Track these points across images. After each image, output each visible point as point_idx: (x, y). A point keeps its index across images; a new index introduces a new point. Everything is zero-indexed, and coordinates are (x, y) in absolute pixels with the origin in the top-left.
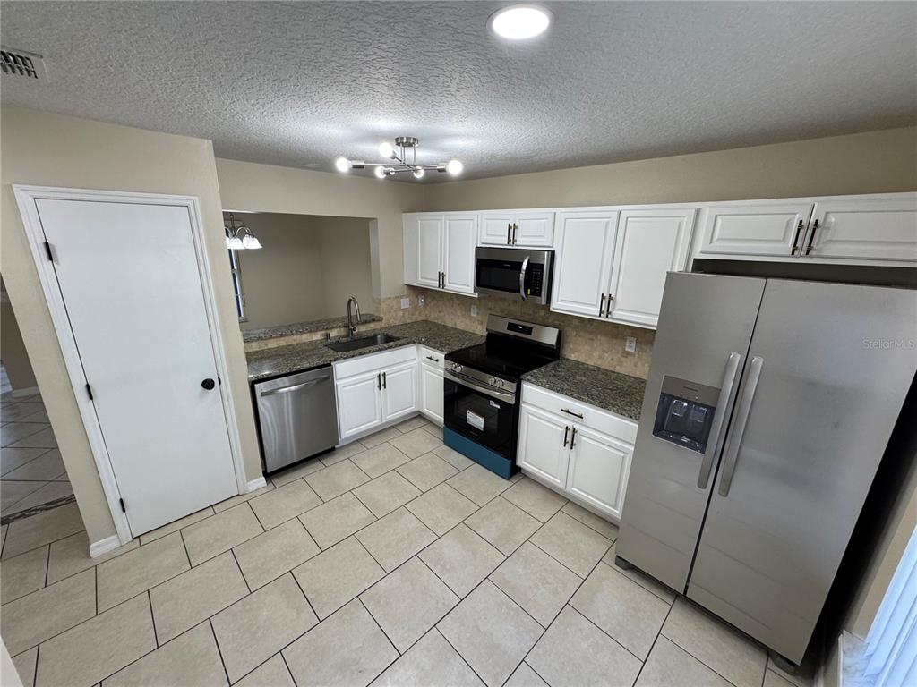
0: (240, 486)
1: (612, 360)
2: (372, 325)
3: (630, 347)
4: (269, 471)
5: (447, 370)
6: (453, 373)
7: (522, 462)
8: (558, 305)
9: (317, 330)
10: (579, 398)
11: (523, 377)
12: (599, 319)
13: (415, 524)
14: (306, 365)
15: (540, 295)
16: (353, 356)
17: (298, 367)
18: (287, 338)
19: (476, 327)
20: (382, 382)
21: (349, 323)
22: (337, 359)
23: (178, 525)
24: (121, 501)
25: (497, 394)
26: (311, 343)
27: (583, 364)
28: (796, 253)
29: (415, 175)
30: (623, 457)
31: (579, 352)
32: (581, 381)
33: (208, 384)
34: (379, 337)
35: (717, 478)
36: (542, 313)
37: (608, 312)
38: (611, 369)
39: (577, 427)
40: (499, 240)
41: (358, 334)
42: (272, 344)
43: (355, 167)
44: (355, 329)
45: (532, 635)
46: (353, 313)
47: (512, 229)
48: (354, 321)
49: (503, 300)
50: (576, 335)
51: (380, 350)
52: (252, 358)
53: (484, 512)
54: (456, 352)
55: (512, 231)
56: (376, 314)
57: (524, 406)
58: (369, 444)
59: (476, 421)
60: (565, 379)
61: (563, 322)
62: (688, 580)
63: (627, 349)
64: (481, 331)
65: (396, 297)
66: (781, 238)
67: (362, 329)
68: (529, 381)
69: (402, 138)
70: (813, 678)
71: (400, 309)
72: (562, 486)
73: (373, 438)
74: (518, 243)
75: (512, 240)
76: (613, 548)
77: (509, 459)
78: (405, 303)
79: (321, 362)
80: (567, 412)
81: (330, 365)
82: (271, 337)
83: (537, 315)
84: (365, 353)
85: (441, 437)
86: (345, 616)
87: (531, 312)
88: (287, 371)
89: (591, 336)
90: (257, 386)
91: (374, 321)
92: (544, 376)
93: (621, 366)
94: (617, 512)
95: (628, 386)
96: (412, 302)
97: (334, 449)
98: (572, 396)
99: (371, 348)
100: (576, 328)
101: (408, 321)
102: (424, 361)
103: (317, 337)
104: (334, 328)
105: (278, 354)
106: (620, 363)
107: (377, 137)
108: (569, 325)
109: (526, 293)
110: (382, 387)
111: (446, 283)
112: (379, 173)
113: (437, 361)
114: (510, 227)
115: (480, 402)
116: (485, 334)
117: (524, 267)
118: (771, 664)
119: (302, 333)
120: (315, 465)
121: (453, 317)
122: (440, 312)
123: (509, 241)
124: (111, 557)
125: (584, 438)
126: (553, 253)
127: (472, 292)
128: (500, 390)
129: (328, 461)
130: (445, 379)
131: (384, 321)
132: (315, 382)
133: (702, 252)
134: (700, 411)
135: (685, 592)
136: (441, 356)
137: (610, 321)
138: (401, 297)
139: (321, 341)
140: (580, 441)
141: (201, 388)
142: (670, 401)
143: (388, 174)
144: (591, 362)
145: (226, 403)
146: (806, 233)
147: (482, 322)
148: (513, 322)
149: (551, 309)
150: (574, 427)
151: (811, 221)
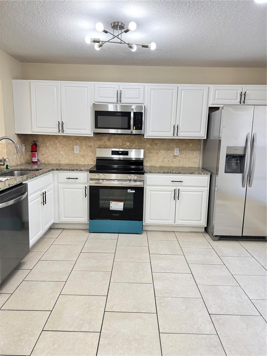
7: (148, 220)
8: (150, 133)
13: (131, 264)
15: (141, 129)
20: (44, 200)
25: (132, 184)
37: (178, 134)
38: (168, 166)
45: (224, 268)
47: (120, 93)
53: (152, 247)
57: (148, 188)
59: (117, 206)
63: (175, 154)
74: (122, 102)
75: (119, 100)
80: (174, 181)
81: (25, 183)
93: (173, 163)
109: (133, 129)
110: (45, 203)
111: (66, 129)
113: (76, 178)
114: (117, 92)
120: (20, 273)
127: (89, 133)
128: (135, 181)
129: (28, 267)
133: (212, 104)
136: (81, 173)
140: (183, 194)
146: (243, 96)
147: (84, 156)
148: (114, 150)
149: (145, 137)
150: (178, 188)
151: (243, 93)
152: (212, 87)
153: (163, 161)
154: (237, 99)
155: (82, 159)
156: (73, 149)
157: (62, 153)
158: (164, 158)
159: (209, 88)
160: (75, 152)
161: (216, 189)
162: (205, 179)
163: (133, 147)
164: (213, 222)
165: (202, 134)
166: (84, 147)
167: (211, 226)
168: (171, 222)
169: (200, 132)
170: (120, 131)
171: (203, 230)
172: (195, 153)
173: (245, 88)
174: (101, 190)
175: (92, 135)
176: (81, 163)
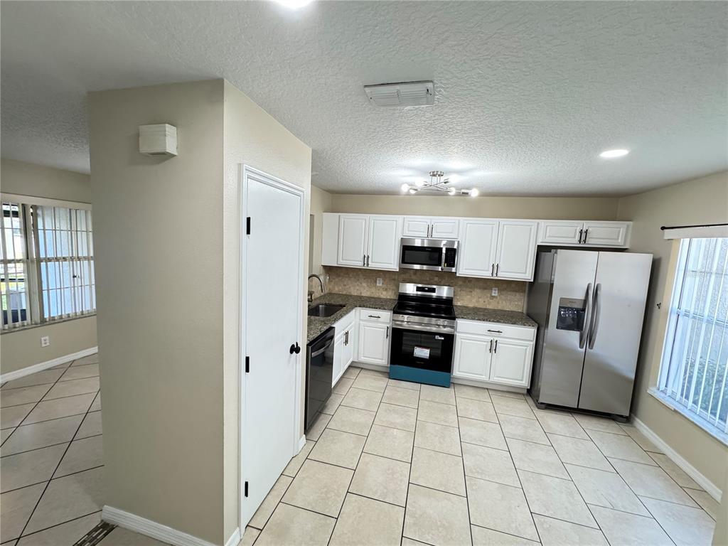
0: (295, 448)
1: (484, 302)
5: (391, 321)
7: (455, 372)
8: (463, 271)
10: (498, 322)
15: (454, 267)
16: (340, 319)
19: (380, 293)
22: (334, 322)
23: (273, 500)
25: (443, 330)
28: (581, 243)
30: (526, 349)
37: (497, 274)
53: (461, 407)
55: (430, 229)
57: (458, 335)
58: (341, 392)
59: (422, 353)
73: (338, 388)
75: (430, 234)
79: (329, 325)
80: (491, 331)
90: (310, 349)
93: (489, 305)
96: (324, 278)
102: (364, 319)
110: (347, 342)
111: (370, 263)
113: (380, 317)
116: (390, 297)
117: (444, 251)
127: (397, 268)
133: (540, 242)
136: (383, 312)
138: (321, 275)
140: (501, 347)
142: (561, 310)
144: (471, 305)
146: (584, 235)
147: (386, 290)
148: (420, 285)
149: (458, 275)
150: (496, 339)
151: (584, 230)
152: (543, 223)
153: (478, 302)
154: (575, 237)
155: (384, 293)
156: (376, 282)
157: (364, 285)
158: (479, 298)
159: (538, 224)
160: (378, 285)
161: (545, 344)
162: (530, 332)
163: (442, 283)
164: (540, 384)
165: (528, 276)
166: (387, 280)
167: (536, 388)
168: (484, 378)
169: (525, 273)
170: (425, 267)
171: (525, 392)
172: (517, 294)
173: (586, 225)
174: (404, 333)
175: (398, 270)
176: (382, 296)
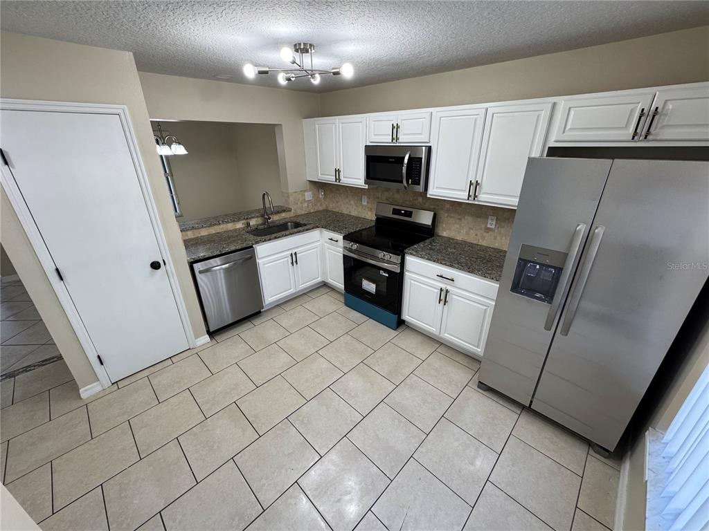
0: (191, 342)
1: (476, 235)
2: (283, 215)
3: (491, 224)
4: (211, 331)
5: (345, 248)
6: (350, 250)
7: (406, 316)
8: (434, 191)
9: (239, 220)
10: (451, 266)
11: (406, 251)
12: (467, 202)
13: (325, 365)
14: (233, 248)
15: (419, 184)
16: (270, 240)
17: (227, 250)
18: (216, 227)
19: (366, 213)
20: (294, 260)
21: (265, 214)
22: (257, 243)
23: (146, 373)
24: (99, 357)
25: (386, 265)
26: (235, 230)
27: (453, 239)
28: (636, 138)
29: (312, 80)
30: (485, 310)
31: (450, 229)
32: (451, 252)
33: (155, 266)
34: (289, 224)
35: (560, 323)
36: (420, 199)
37: (475, 196)
38: (475, 242)
39: (448, 288)
40: (385, 139)
41: (273, 222)
42: (204, 232)
43: (260, 73)
44: (270, 218)
45: (417, 439)
46: (267, 205)
47: (396, 128)
48: (268, 212)
49: (388, 190)
50: (448, 216)
51: (291, 234)
52: (188, 244)
53: (379, 354)
54: (352, 233)
55: (395, 130)
56: (286, 206)
57: (407, 274)
58: (287, 307)
59: (369, 286)
60: (439, 251)
61: (438, 206)
62: (533, 397)
63: (489, 226)
64: (371, 216)
65: (301, 191)
66: (624, 126)
67: (275, 218)
68: (411, 254)
69: (300, 44)
70: (621, 459)
71: (305, 201)
72: (437, 334)
73: (291, 303)
74: (400, 140)
75: (395, 138)
76: (476, 376)
77: (395, 314)
78: (308, 196)
79: (244, 245)
80: (442, 277)
81: (252, 247)
82: (203, 227)
83: (416, 202)
84: (279, 237)
85: (343, 300)
86: (278, 432)
87: (411, 199)
88: (218, 253)
89: (460, 217)
90: (195, 265)
91: (284, 211)
92: (422, 250)
93: (483, 240)
94: (479, 350)
95: (490, 255)
96: (314, 194)
97: (260, 312)
98: (445, 264)
99: (284, 233)
100: (448, 210)
101: (312, 211)
102: (326, 242)
103: (240, 225)
104: (252, 218)
105: (209, 240)
106: (483, 238)
107: (276, 43)
108: (442, 209)
109: (408, 182)
110: (294, 263)
111: (342, 178)
112: (282, 80)
113: (337, 241)
114: (393, 127)
115: (373, 272)
116: (374, 218)
117: (406, 161)
118: (591, 452)
119: (227, 222)
120: (246, 325)
121: (347, 206)
122: (337, 202)
123: (393, 139)
124: (96, 398)
125: (454, 296)
126: (429, 149)
127: (363, 184)
128: (388, 262)
129: (257, 321)
130: (344, 255)
131: (292, 211)
132: (241, 261)
133: (556, 141)
134: (549, 271)
135: (530, 405)
136: (340, 237)
137: (476, 203)
138: (305, 191)
139: (243, 229)
140: (452, 298)
141: (150, 269)
142: (525, 264)
143: (289, 79)
144: (459, 238)
145: (172, 281)
146: (647, 120)
147: (369, 209)
148: (397, 207)
151: (652, 108)
152: (563, 102)
153: (467, 233)
156: (361, 199)
157: (352, 202)
158: (470, 229)
159: (554, 104)
160: (363, 203)
166: (371, 198)
168: (434, 331)
173: (659, 95)
